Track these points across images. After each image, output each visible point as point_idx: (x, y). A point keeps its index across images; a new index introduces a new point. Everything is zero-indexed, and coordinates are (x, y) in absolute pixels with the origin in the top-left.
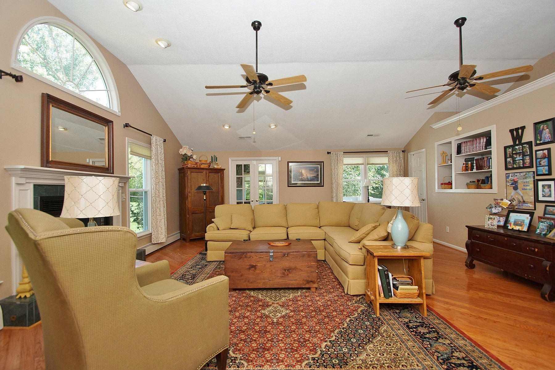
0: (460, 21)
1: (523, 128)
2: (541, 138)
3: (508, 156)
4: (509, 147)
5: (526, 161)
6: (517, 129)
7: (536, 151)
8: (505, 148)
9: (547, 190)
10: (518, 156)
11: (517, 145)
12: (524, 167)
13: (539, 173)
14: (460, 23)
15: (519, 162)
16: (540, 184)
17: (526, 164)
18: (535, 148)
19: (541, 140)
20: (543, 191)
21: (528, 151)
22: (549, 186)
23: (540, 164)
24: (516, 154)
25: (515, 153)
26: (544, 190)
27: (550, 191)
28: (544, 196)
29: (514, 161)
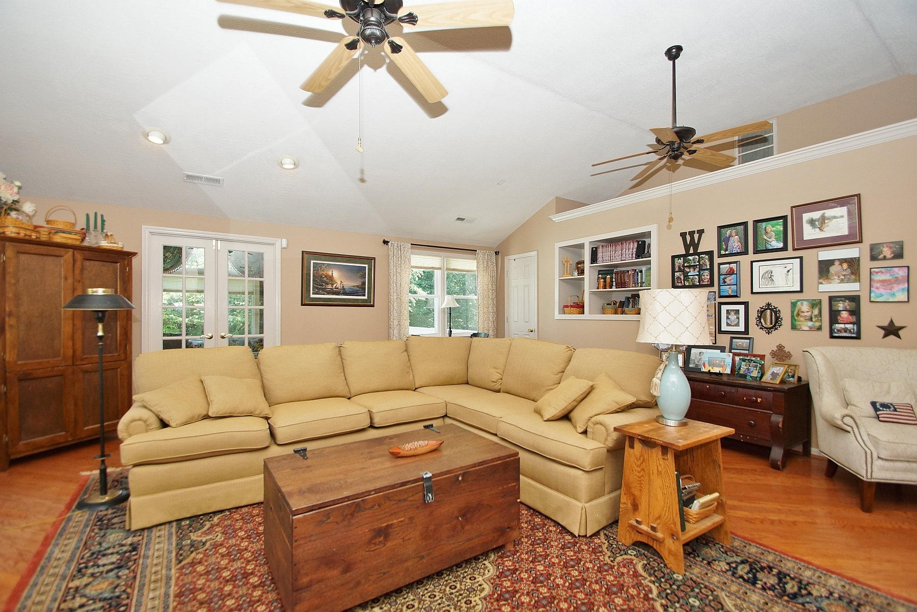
0: (674, 50)
1: (701, 232)
2: (727, 247)
3: (677, 269)
4: (679, 257)
5: (703, 277)
6: (692, 233)
7: (720, 264)
8: (673, 257)
9: (733, 317)
10: (692, 270)
11: (691, 255)
12: (700, 286)
13: (722, 294)
14: (674, 53)
15: (693, 279)
16: (724, 308)
17: (703, 281)
18: (717, 261)
19: (726, 250)
20: (728, 318)
21: (708, 263)
22: (737, 312)
23: (725, 282)
24: (689, 267)
25: (687, 266)
26: (730, 317)
27: (738, 318)
28: (728, 325)
29: (686, 276)
